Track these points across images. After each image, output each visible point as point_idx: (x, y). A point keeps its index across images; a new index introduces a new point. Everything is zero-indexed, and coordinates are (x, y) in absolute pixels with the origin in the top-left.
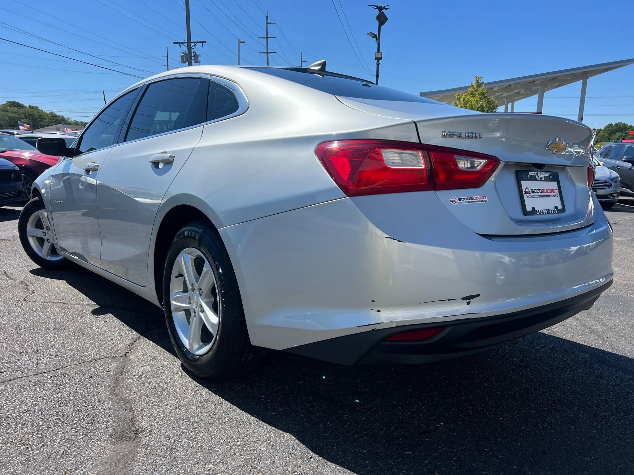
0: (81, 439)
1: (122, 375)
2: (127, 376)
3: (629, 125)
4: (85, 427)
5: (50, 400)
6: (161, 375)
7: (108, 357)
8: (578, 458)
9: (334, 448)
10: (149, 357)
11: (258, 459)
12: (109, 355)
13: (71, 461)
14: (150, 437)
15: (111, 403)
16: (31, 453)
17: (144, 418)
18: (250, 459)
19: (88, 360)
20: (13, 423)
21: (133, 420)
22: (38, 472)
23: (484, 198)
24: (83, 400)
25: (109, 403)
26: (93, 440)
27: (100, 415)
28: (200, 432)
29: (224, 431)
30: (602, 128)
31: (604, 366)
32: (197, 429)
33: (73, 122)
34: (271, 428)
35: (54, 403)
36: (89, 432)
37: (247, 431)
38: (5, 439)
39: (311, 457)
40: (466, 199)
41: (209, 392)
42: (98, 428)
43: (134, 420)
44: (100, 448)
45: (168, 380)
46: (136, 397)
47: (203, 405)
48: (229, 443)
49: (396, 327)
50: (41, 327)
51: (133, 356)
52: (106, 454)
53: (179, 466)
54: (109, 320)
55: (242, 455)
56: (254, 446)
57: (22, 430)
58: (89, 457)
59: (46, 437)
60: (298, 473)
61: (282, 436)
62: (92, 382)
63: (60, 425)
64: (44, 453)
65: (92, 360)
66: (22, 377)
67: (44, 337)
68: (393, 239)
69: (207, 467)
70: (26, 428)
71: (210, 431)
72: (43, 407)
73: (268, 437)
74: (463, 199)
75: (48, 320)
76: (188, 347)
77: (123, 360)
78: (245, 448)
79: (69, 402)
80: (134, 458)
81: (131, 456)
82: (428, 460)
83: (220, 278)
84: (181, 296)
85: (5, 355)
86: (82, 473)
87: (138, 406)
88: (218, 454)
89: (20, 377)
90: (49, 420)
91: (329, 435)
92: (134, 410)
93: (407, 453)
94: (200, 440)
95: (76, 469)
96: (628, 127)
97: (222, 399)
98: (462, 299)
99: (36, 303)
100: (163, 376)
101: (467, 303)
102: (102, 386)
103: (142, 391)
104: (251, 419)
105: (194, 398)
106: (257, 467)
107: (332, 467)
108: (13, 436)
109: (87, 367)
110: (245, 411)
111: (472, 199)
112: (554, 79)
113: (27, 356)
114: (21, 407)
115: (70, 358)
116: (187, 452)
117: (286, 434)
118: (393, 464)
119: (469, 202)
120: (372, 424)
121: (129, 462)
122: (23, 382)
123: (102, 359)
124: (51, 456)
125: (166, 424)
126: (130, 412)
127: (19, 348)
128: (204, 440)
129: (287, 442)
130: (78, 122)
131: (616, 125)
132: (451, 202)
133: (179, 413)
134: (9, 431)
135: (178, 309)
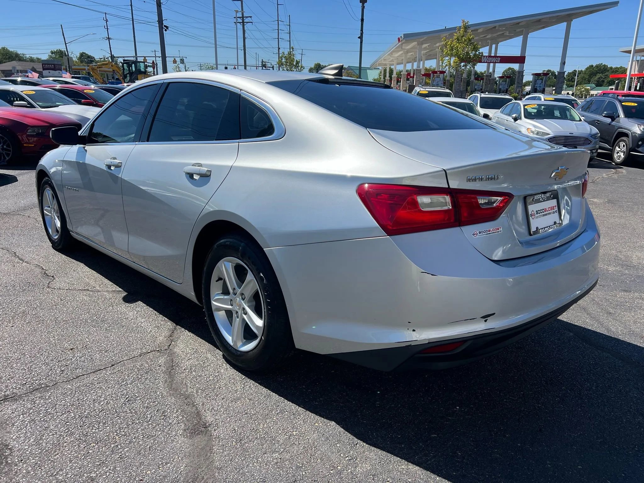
0: (161, 435)
1: (173, 369)
2: (178, 370)
3: (609, 67)
4: (159, 423)
5: (118, 398)
6: (209, 368)
7: (154, 351)
8: (567, 435)
9: (374, 435)
10: (191, 349)
11: (314, 447)
12: (154, 348)
13: (160, 456)
14: (218, 430)
15: (173, 398)
16: (122, 450)
17: (207, 412)
18: (308, 447)
19: (137, 354)
20: (94, 422)
21: (198, 414)
22: (135, 468)
23: (500, 229)
24: (148, 396)
25: (172, 398)
26: (171, 436)
27: (169, 411)
28: (259, 424)
29: (280, 422)
30: (583, 70)
31: (585, 345)
32: (256, 422)
33: (28, 58)
34: (317, 417)
35: (123, 401)
36: (165, 427)
37: (299, 421)
38: (94, 439)
39: (356, 443)
40: (485, 232)
41: (256, 385)
42: (171, 423)
43: (200, 415)
44: (179, 443)
45: (216, 374)
46: (193, 392)
47: (255, 398)
48: (286, 433)
49: (428, 343)
50: (78, 319)
51: (177, 349)
52: (186, 448)
53: (252, 456)
54: (140, 309)
55: (300, 444)
56: (308, 435)
57: (105, 429)
58: (174, 451)
59: (130, 435)
60: (350, 458)
61: (328, 424)
62: (149, 378)
63: (137, 422)
64: (134, 450)
65: (141, 354)
66: (84, 375)
67: (86, 331)
68: (428, 273)
69: (274, 456)
70: (108, 426)
71: (268, 423)
72: (116, 405)
73: (317, 426)
74: (482, 232)
75: (82, 311)
76: (232, 344)
77: (169, 354)
78: (301, 438)
79: (136, 399)
80: (211, 451)
81: (208, 448)
82: (451, 442)
83: (264, 288)
84: (222, 298)
85: (57, 352)
86: (172, 466)
87: (198, 401)
88: (280, 444)
89: (81, 374)
90: (125, 418)
91: (367, 422)
92: (196, 405)
93: (433, 436)
94: (262, 432)
95: (167, 463)
96: (608, 69)
97: (269, 391)
98: (481, 318)
99: (61, 290)
100: (211, 369)
101: (485, 320)
102: (159, 382)
103: (197, 386)
104: (299, 410)
105: (244, 391)
106: (315, 454)
107: (375, 451)
108: (100, 436)
109: (139, 362)
110: (292, 402)
111: (489, 231)
112: (539, 21)
113: (79, 352)
114: (95, 406)
115: (119, 352)
116: (254, 443)
117: (332, 423)
118: (423, 446)
119: (487, 234)
120: (401, 410)
121: (209, 455)
122: (87, 380)
123: (149, 353)
124: (140, 452)
125: (228, 417)
126: (193, 406)
127: (68, 344)
128: (265, 432)
129: (334, 431)
130: (33, 58)
131: (597, 66)
132: (473, 236)
133: (236, 406)
134: (94, 431)
135: (219, 309)
